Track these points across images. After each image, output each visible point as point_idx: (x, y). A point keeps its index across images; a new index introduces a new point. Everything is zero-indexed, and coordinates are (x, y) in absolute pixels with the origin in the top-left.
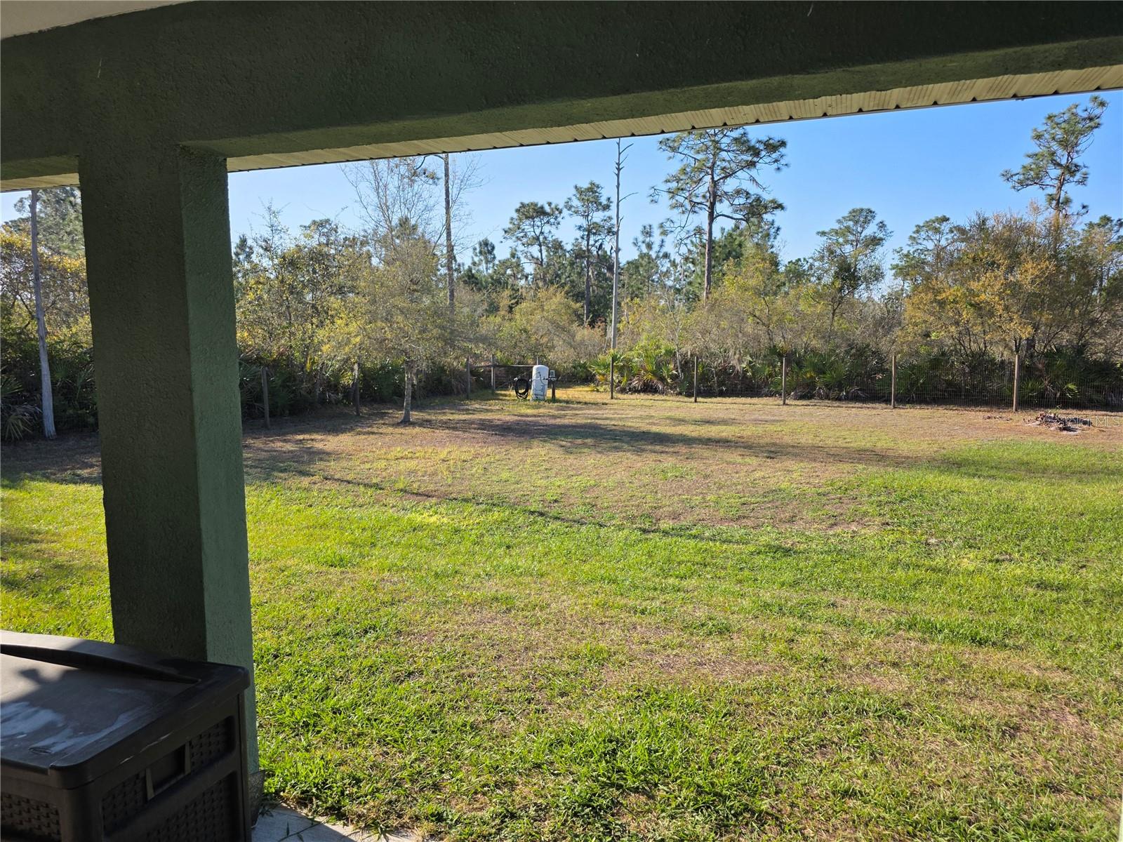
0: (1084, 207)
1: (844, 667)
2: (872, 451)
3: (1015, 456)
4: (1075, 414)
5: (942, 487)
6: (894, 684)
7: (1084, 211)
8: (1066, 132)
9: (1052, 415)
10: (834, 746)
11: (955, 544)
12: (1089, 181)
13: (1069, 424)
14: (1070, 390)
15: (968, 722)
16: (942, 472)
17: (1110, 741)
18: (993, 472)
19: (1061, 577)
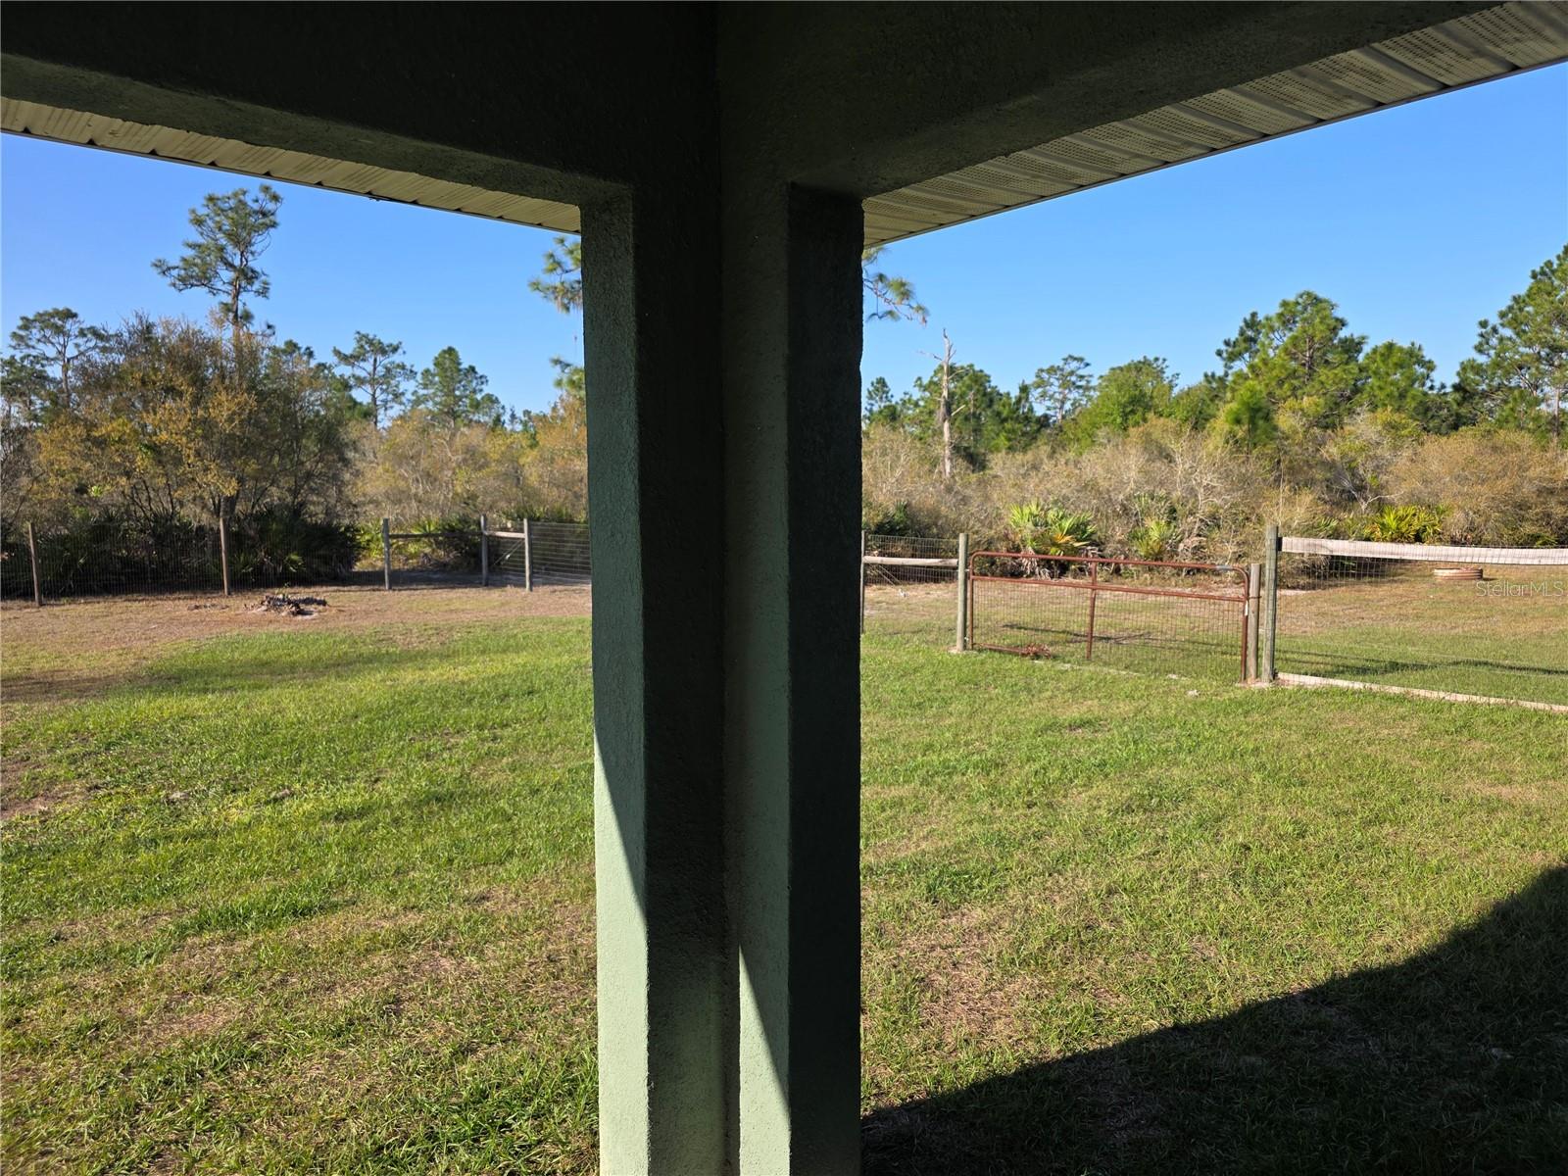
0: (269, 327)
1: (132, 1024)
2: (27, 678)
3: (251, 655)
4: (303, 593)
5: (166, 715)
6: (222, 1015)
7: (268, 332)
8: (235, 223)
9: (281, 596)
10: (173, 1147)
11: (211, 792)
12: (272, 293)
13: (302, 606)
14: (293, 562)
15: (342, 1020)
16: (158, 694)
17: (495, 969)
18: (229, 682)
19: (359, 799)
